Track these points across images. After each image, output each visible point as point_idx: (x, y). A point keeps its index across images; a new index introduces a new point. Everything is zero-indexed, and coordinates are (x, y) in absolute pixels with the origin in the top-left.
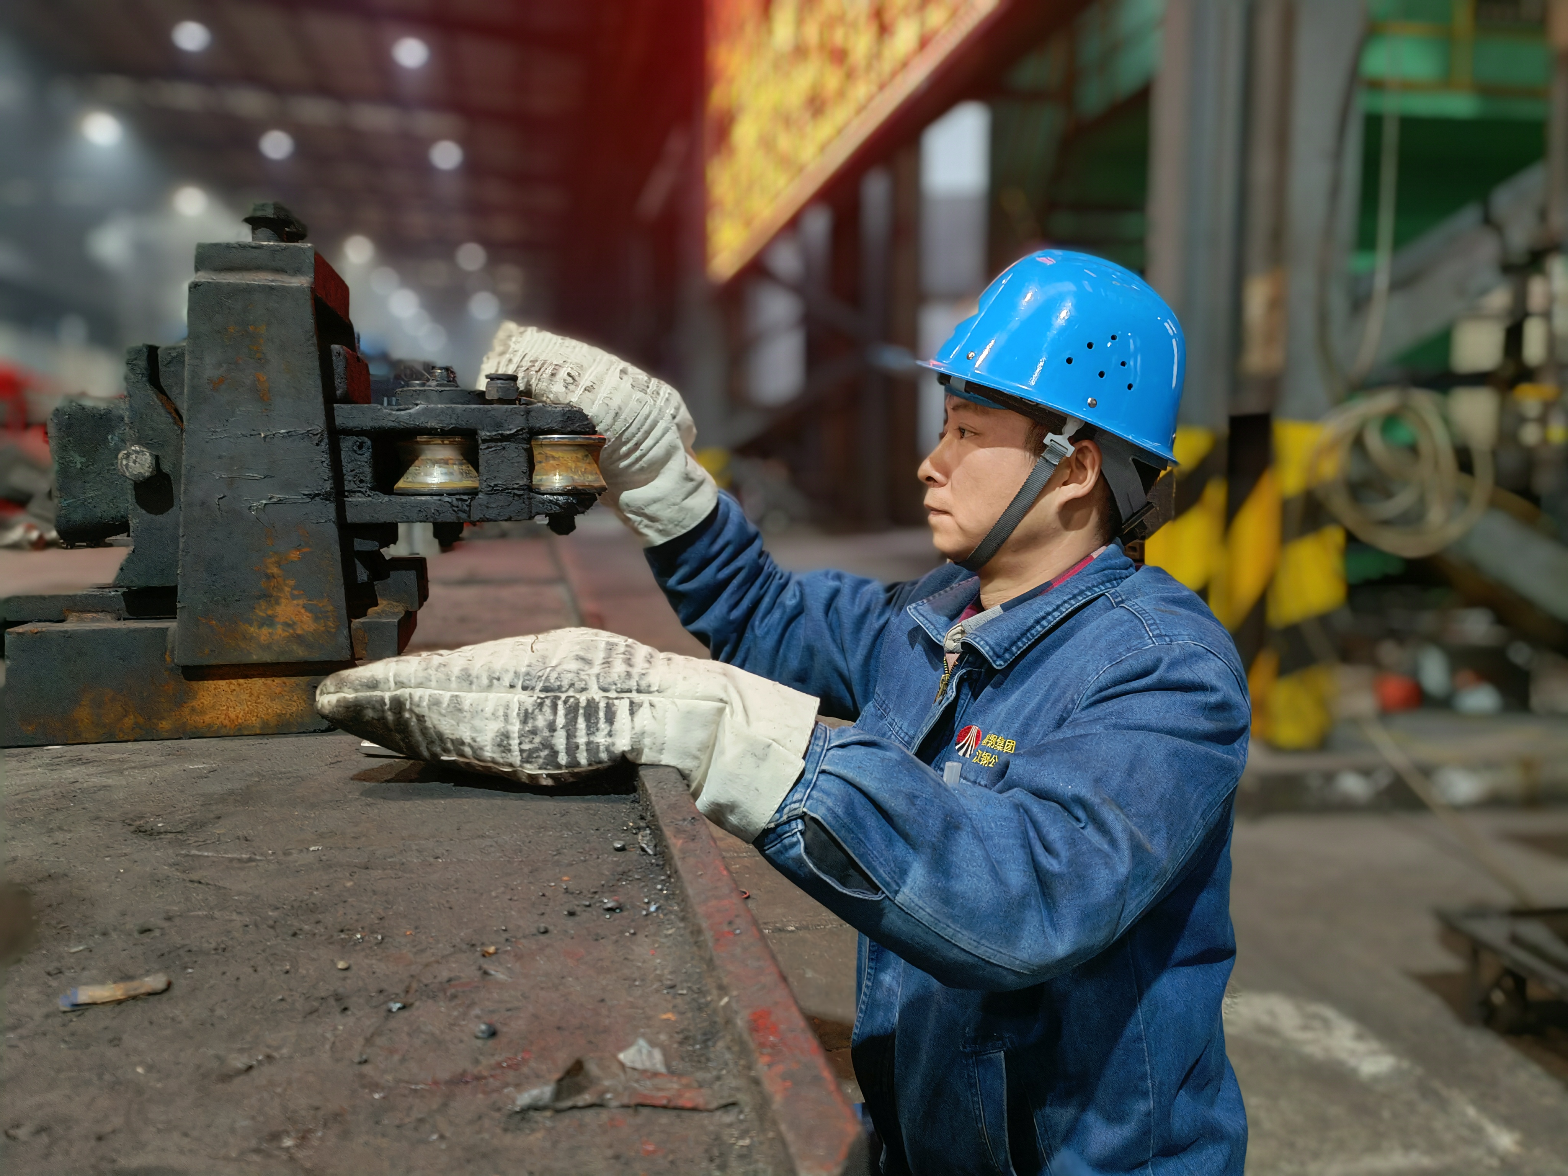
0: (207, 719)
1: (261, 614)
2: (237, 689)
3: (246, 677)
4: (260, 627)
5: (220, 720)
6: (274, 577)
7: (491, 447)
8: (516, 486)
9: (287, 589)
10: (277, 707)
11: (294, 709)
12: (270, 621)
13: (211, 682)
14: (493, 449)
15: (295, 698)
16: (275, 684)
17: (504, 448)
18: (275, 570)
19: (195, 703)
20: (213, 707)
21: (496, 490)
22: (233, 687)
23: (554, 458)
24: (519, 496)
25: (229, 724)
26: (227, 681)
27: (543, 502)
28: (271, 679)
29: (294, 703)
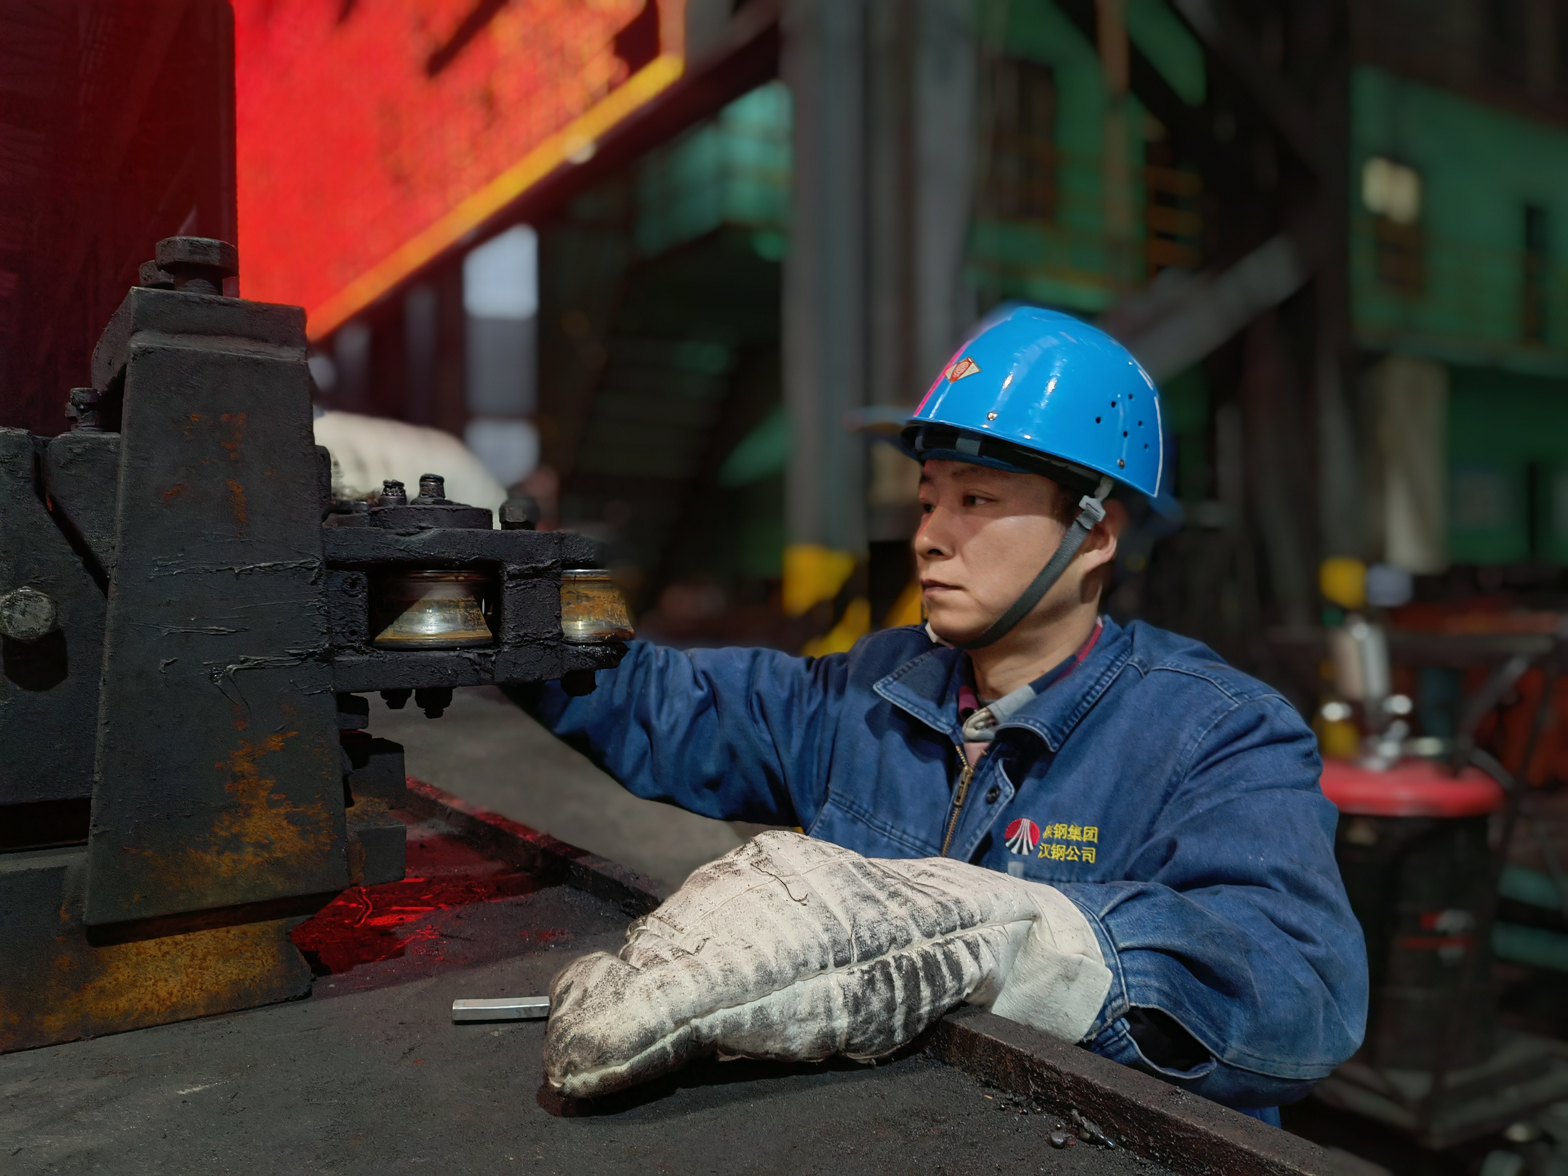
0: (123, 1003)
1: (223, 834)
2: (173, 952)
3: (186, 930)
4: (220, 853)
5: (143, 1002)
6: (243, 776)
7: (520, 585)
8: (549, 635)
9: (263, 793)
10: (231, 971)
11: (258, 970)
12: (234, 844)
13: (130, 944)
14: (523, 587)
15: (260, 953)
16: (231, 935)
17: (535, 586)
18: (245, 766)
19: (105, 982)
20: (133, 984)
21: (526, 641)
22: (165, 948)
23: (587, 597)
24: (552, 648)
25: (157, 1007)
26: (157, 940)
27: (577, 655)
28: (225, 929)
29: (257, 962)
